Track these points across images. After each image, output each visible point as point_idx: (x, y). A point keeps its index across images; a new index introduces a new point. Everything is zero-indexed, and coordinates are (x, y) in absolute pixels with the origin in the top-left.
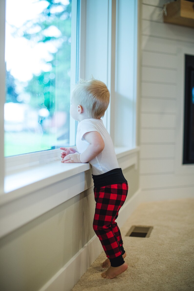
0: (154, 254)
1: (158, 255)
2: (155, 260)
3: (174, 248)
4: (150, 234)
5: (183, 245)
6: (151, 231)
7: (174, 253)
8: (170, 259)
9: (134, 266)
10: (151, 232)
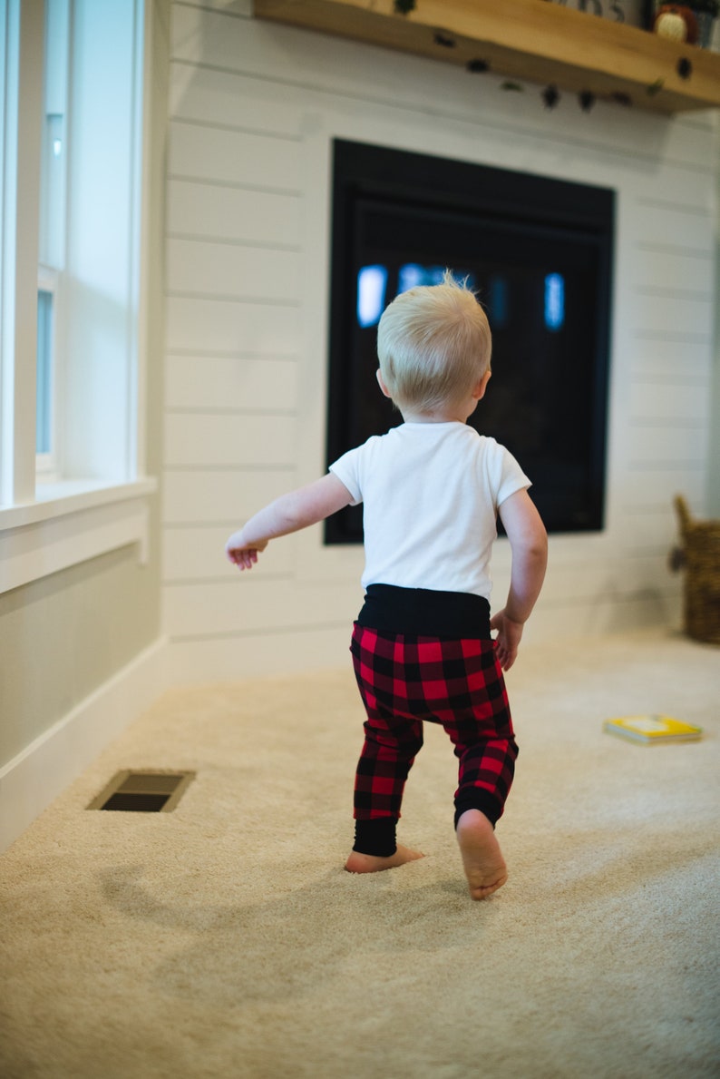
0: (181, 870)
1: (195, 872)
2: (179, 893)
3: (258, 847)
4: (179, 799)
5: (295, 835)
6: (187, 785)
7: (256, 864)
8: (237, 885)
9: (96, 916)
10: (183, 792)
